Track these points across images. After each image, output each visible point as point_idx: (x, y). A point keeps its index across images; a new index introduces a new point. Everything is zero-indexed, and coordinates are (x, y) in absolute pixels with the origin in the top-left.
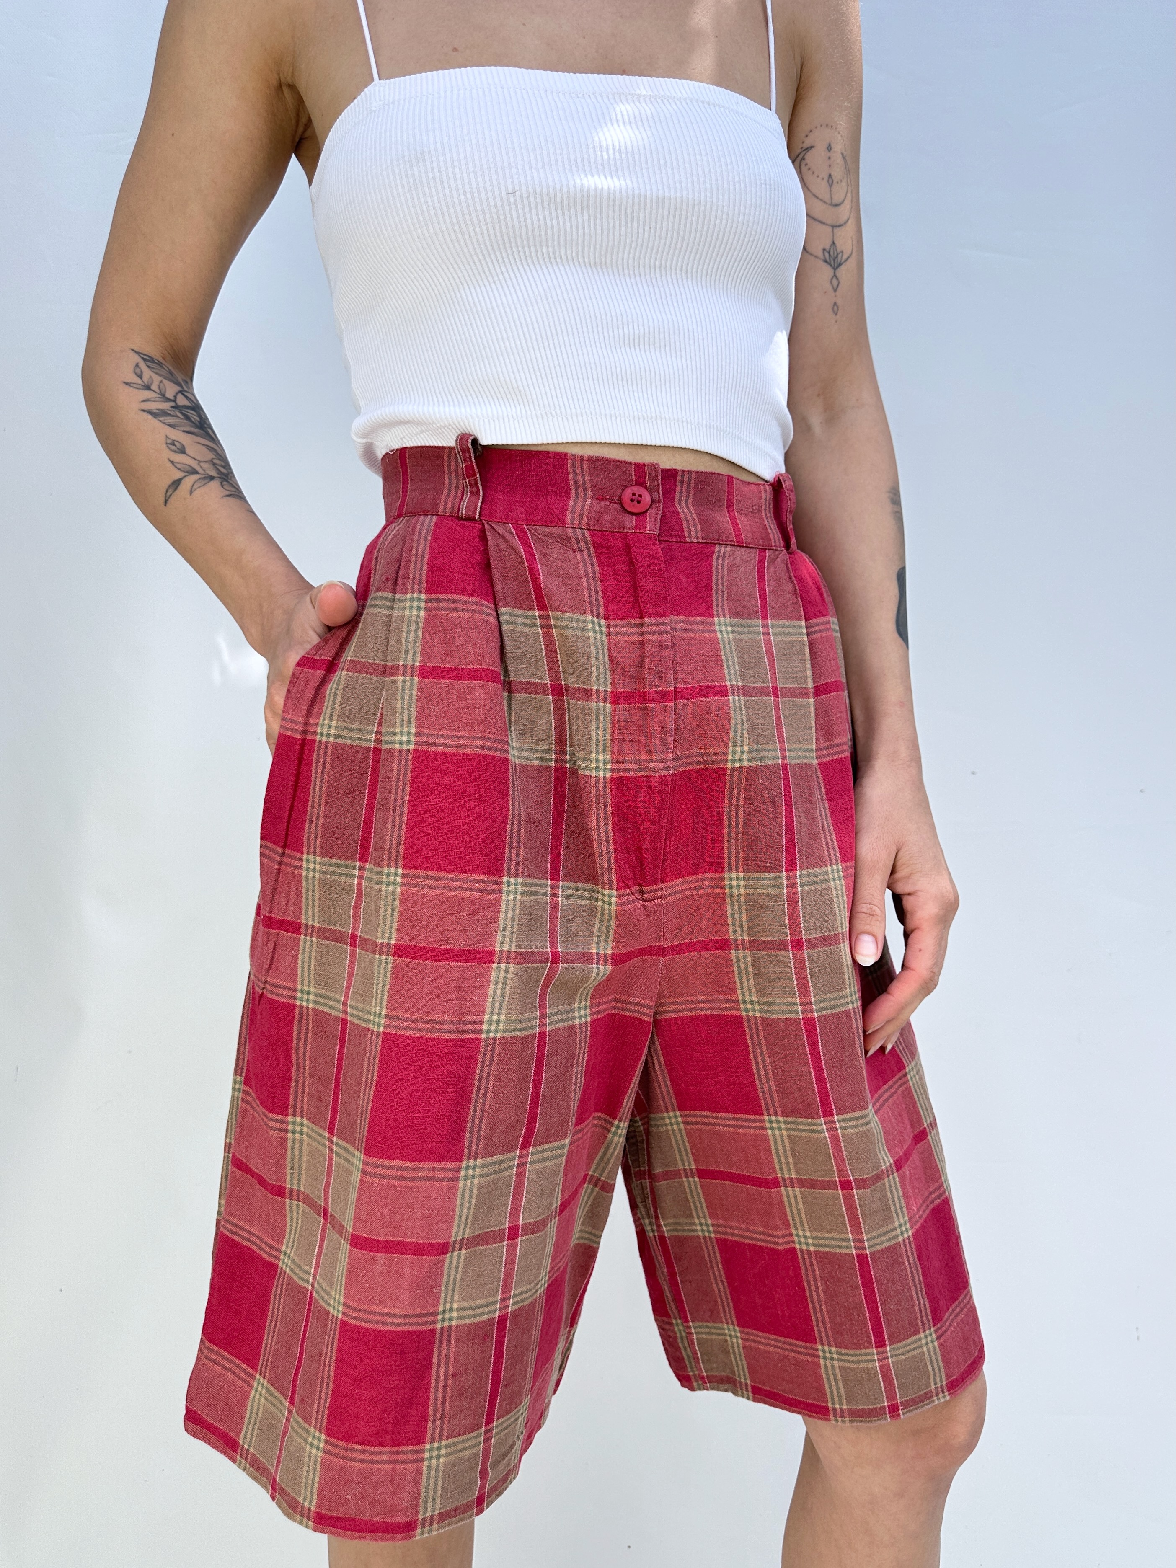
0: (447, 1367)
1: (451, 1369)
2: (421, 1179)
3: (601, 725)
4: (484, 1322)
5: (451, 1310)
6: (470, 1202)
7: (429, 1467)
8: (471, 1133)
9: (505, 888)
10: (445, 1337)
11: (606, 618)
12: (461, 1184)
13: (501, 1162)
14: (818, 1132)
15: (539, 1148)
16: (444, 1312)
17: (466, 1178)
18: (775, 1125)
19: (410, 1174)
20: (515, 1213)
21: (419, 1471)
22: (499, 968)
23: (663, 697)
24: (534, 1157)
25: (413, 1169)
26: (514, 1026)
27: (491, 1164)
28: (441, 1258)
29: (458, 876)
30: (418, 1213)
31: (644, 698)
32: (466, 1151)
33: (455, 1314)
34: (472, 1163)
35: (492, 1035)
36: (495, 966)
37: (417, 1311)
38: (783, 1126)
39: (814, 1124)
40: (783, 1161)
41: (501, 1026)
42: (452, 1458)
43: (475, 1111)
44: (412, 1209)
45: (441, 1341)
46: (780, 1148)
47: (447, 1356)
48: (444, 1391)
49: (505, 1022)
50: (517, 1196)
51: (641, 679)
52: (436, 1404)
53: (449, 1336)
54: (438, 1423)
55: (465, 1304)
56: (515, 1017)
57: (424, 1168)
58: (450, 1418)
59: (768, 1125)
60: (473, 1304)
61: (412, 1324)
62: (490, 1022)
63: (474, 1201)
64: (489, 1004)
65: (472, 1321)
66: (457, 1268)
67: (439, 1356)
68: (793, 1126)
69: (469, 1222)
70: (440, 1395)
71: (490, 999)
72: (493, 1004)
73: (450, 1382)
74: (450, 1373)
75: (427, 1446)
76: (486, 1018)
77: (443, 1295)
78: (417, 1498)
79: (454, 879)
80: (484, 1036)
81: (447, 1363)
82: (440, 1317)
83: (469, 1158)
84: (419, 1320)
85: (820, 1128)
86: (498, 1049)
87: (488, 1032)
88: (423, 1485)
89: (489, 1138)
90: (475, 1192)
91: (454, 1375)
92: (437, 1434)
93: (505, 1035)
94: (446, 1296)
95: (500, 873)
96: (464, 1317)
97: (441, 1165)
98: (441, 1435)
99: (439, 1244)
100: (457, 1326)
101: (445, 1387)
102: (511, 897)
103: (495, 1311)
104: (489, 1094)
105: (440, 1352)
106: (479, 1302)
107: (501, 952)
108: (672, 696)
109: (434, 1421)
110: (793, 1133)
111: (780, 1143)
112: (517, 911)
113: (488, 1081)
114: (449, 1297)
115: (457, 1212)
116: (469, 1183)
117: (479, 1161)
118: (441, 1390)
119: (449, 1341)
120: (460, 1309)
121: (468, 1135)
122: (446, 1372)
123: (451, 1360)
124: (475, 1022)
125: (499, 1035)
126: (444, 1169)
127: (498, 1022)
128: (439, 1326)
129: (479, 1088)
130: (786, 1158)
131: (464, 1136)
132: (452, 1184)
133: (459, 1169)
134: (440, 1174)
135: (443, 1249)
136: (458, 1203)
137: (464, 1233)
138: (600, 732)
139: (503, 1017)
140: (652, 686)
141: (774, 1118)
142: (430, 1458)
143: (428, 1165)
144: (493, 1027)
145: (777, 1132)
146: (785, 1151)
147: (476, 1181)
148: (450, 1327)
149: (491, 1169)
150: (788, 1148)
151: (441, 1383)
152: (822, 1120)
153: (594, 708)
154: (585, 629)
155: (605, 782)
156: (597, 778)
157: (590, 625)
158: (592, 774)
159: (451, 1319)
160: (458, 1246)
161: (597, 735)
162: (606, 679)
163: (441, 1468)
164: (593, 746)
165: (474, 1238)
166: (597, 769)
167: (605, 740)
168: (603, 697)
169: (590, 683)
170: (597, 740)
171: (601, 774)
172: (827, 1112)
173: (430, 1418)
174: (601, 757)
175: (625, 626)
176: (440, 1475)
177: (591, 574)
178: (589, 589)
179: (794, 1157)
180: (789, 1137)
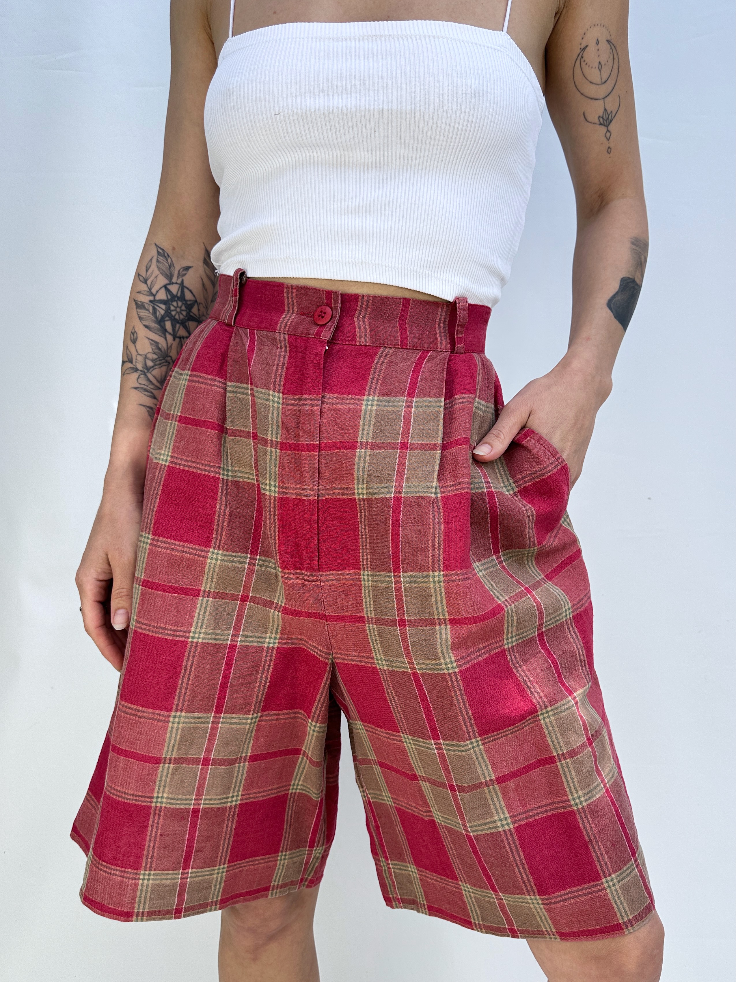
0: (157, 830)
1: (159, 831)
2: (146, 718)
4: (182, 809)
5: (162, 797)
6: (176, 737)
7: (143, 884)
8: (179, 696)
9: (210, 555)
10: (157, 812)
12: (170, 725)
13: (199, 718)
14: (430, 749)
15: (227, 715)
16: (157, 797)
17: (174, 722)
18: (407, 740)
19: (140, 714)
20: (209, 750)
21: (136, 885)
22: (202, 600)
24: (224, 720)
25: (142, 711)
26: (210, 637)
27: (191, 718)
28: (156, 765)
29: (181, 544)
30: (143, 737)
31: (299, 448)
32: (174, 707)
33: (164, 800)
34: (178, 714)
35: (195, 640)
36: (200, 598)
37: (140, 794)
38: (411, 741)
39: (427, 744)
40: (416, 763)
41: (202, 636)
42: (157, 882)
43: (182, 684)
44: (141, 734)
45: (155, 814)
46: (413, 756)
47: (158, 823)
48: (154, 843)
49: (205, 633)
50: (211, 740)
51: (297, 435)
52: (149, 849)
53: (160, 812)
54: (149, 860)
55: (171, 796)
56: (210, 631)
57: (149, 712)
58: (157, 859)
59: (404, 740)
60: (176, 797)
61: (136, 800)
62: (194, 633)
63: (179, 736)
64: (195, 622)
65: (174, 806)
66: (167, 774)
67: (153, 822)
68: (417, 743)
69: (176, 748)
70: (152, 845)
71: (195, 619)
73: (158, 839)
74: (159, 834)
75: (142, 872)
76: (193, 630)
77: (157, 787)
78: (134, 899)
79: (179, 545)
80: (190, 640)
81: (157, 827)
82: (155, 800)
83: (177, 711)
84: (142, 799)
85: (431, 747)
86: (199, 649)
87: (193, 638)
88: (138, 893)
89: (192, 702)
90: (180, 731)
91: (161, 835)
92: (148, 866)
93: (204, 641)
94: (159, 789)
95: (208, 546)
96: (170, 803)
97: (158, 712)
98: (151, 867)
99: (155, 757)
100: (165, 808)
101: (155, 841)
102: (214, 561)
103: (191, 804)
104: (192, 675)
105: (154, 820)
106: (180, 797)
107: (205, 591)
109: (147, 859)
110: (417, 747)
111: (412, 753)
112: (217, 570)
113: (191, 667)
114: (161, 789)
115: (167, 741)
116: (176, 725)
117: (183, 714)
118: (152, 842)
119: (159, 815)
120: (167, 798)
121: (176, 697)
122: (156, 832)
123: (160, 826)
124: (185, 631)
125: (200, 641)
126: (160, 715)
127: (200, 633)
128: (154, 805)
129: (185, 671)
130: (417, 761)
131: (174, 698)
132: (164, 724)
133: (169, 716)
134: (157, 717)
135: (157, 761)
136: (168, 735)
137: (172, 754)
139: (203, 631)
141: (406, 736)
142: (144, 879)
143: (151, 710)
144: (197, 635)
145: (409, 745)
146: (416, 758)
147: (181, 725)
148: (161, 807)
149: (192, 720)
150: (417, 756)
151: (153, 838)
152: (433, 741)
153: (269, 451)
154: (268, 400)
155: (275, 499)
156: (270, 496)
157: (271, 398)
158: (268, 493)
159: (162, 802)
160: (167, 761)
161: (270, 469)
162: (277, 433)
163: (150, 886)
164: (268, 476)
165: (179, 759)
166: (270, 491)
167: (275, 472)
168: (275, 445)
169: (267, 435)
170: (270, 472)
171: (273, 494)
172: (436, 737)
173: (145, 857)
174: (272, 483)
175: (292, 399)
176: (149, 889)
177: (281, 364)
178: (276, 373)
179: (421, 763)
180: (416, 749)
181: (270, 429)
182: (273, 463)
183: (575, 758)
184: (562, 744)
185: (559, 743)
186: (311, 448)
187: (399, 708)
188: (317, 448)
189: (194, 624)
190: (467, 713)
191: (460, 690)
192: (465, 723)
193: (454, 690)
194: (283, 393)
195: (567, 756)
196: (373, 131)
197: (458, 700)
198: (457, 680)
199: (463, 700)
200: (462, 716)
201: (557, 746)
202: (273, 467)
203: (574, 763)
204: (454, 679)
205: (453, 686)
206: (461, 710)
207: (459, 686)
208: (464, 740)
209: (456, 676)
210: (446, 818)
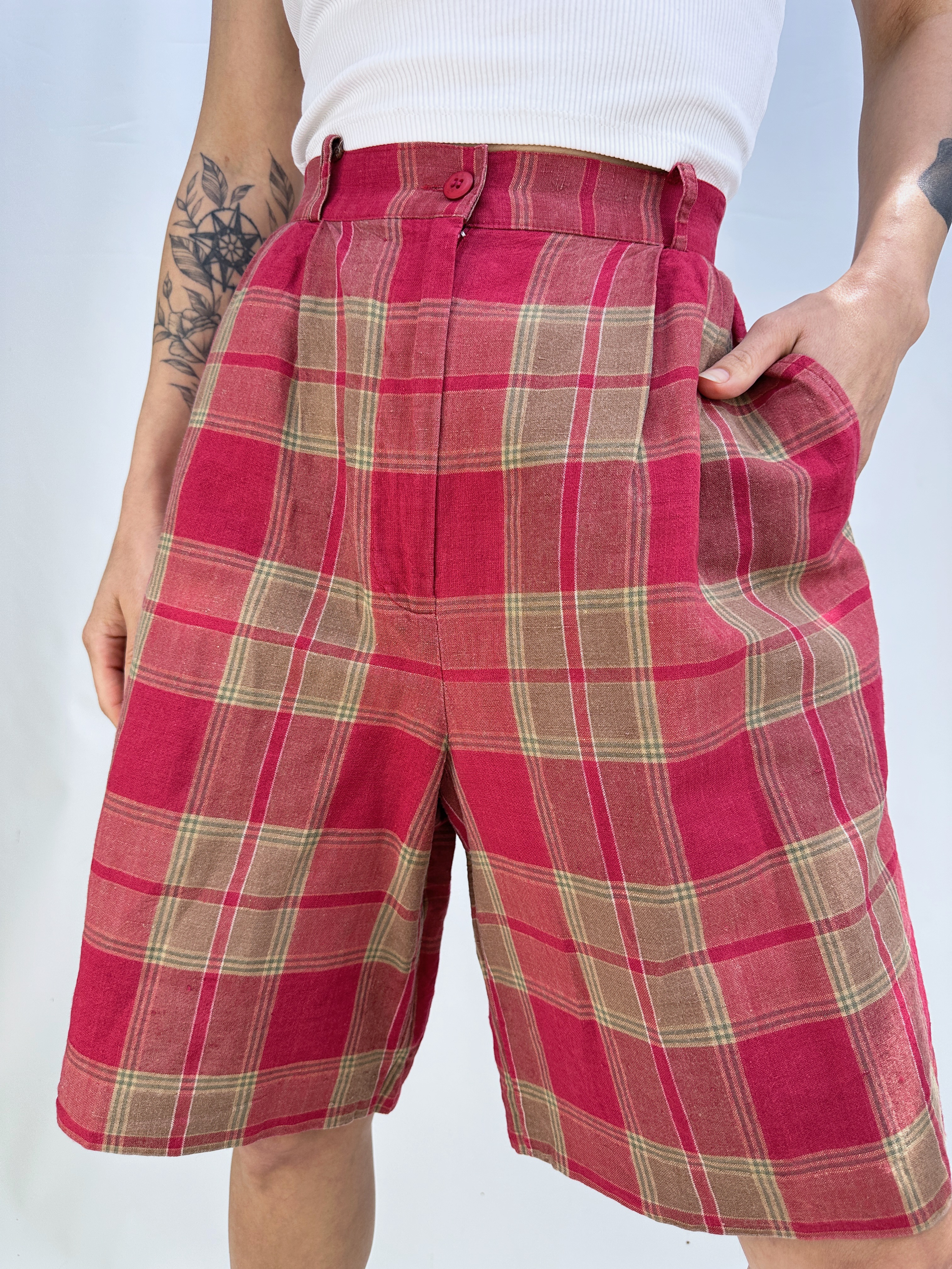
0: (148, 1003)
1: (151, 1005)
2: (143, 819)
4: (189, 972)
5: (160, 950)
6: (187, 854)
7: (120, 1089)
8: (196, 789)
9: (258, 567)
10: (151, 974)
12: (179, 833)
13: (227, 826)
14: (603, 896)
15: (271, 827)
16: (153, 949)
17: (185, 830)
18: (564, 881)
19: (135, 813)
20: (238, 881)
21: (109, 1090)
22: (238, 639)
24: (265, 834)
25: (139, 809)
26: (247, 698)
27: (213, 824)
28: (153, 897)
29: (214, 547)
30: (137, 848)
32: (188, 804)
33: (163, 955)
34: (193, 817)
35: (225, 701)
36: (235, 637)
37: (126, 940)
38: (571, 883)
39: (599, 886)
40: (575, 923)
41: (236, 695)
42: (142, 1090)
43: (202, 769)
44: (134, 844)
45: (147, 976)
46: (571, 908)
47: (151, 992)
48: (142, 1024)
49: (241, 692)
50: (243, 864)
51: (408, 366)
52: (133, 1033)
53: (155, 974)
54: (132, 1052)
55: (173, 949)
56: (249, 689)
57: (147, 810)
58: (144, 1052)
59: (557, 880)
60: (181, 951)
61: (119, 951)
62: (225, 689)
63: (191, 853)
64: (226, 671)
65: (178, 967)
66: (171, 912)
67: (143, 989)
68: (580, 885)
69: (186, 872)
70: (138, 1026)
71: (227, 667)
72: (230, 674)
73: (148, 1017)
74: (150, 1009)
75: (120, 1070)
76: (222, 684)
77: (152, 933)
78: (105, 1113)
79: (211, 549)
80: (217, 700)
81: (149, 998)
82: (148, 953)
83: (191, 812)
84: (128, 949)
85: (605, 892)
86: (230, 716)
87: (222, 697)
88: (112, 1104)
89: (215, 799)
90: (193, 845)
91: (153, 1012)
92: (130, 1061)
93: (239, 704)
94: (156, 935)
95: (256, 554)
96: (172, 961)
97: (162, 811)
98: (134, 1064)
99: (152, 883)
100: (163, 967)
101: (144, 1020)
102: (263, 576)
103: (203, 966)
104: (218, 757)
105: (145, 986)
106: (188, 952)
107: (242, 625)
109: (129, 1049)
110: (580, 893)
111: (570, 903)
112: (266, 590)
113: (217, 744)
114: (160, 936)
115: (173, 859)
116: (188, 835)
117: (201, 818)
118: (139, 1021)
119: (154, 979)
120: (168, 952)
121: (192, 790)
122: (147, 1006)
123: (153, 997)
124: (210, 686)
125: (233, 703)
126: (164, 816)
127: (233, 691)
128: (146, 961)
129: (207, 748)
130: (578, 920)
131: (188, 790)
132: (169, 831)
133: (179, 819)
134: (159, 819)
135: (156, 890)
136: (174, 850)
137: (179, 881)
139: (238, 687)
140: (418, 373)
141: (562, 873)
142: (122, 1083)
143: (150, 808)
144: (228, 694)
145: (566, 889)
146: (575, 911)
147: (196, 836)
148: (157, 966)
149: (214, 830)
150: (577, 907)
151: (140, 1017)
152: (609, 883)
153: (362, 396)
154: (365, 313)
155: (368, 476)
156: (361, 471)
157: (370, 309)
158: (357, 466)
159: (158, 958)
160: (172, 892)
161: (363, 426)
162: (377, 366)
163: (131, 1095)
164: (359, 436)
165: (190, 890)
166: (361, 462)
167: (370, 432)
168: (373, 385)
169: (360, 370)
170: (363, 432)
171: (365, 468)
172: (615, 876)
173: (126, 1045)
174: (365, 449)
175: (402, 309)
176: (129, 1101)
177: (388, 260)
178: (379, 273)
179: (584, 920)
180: (578, 896)
181: (365, 359)
182: (368, 415)
183: (847, 929)
184: (826, 904)
185: (820, 902)
186: (430, 386)
187: (555, 825)
188: (440, 386)
189: (225, 676)
190: (675, 836)
191: (665, 796)
192: (669, 853)
193: (655, 794)
194: (389, 302)
195: (834, 925)
197: (660, 813)
198: (662, 778)
199: (669, 811)
200: (666, 840)
201: (817, 906)
202: (367, 423)
203: (844, 937)
204: (657, 775)
205: (654, 788)
206: (664, 830)
207: (664, 788)
208: (664, 882)
209: (661, 771)
210: (618, 1018)
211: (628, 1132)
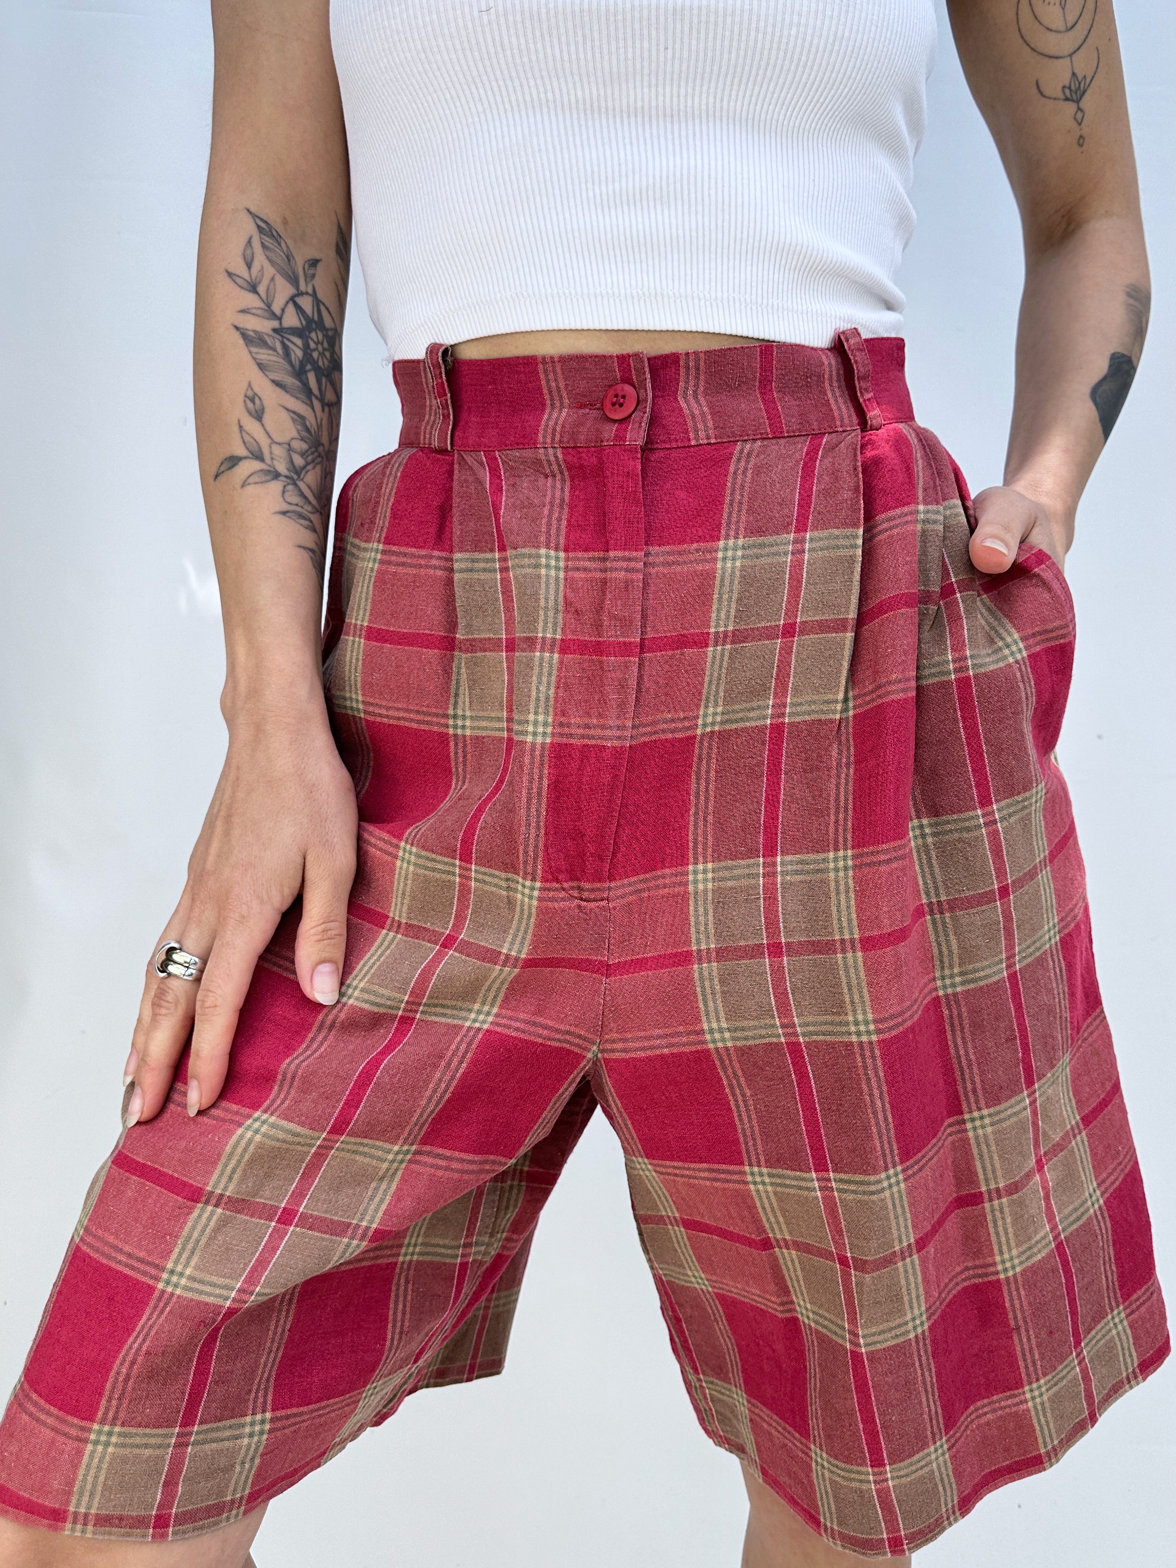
3: (545, 679)
11: (566, 550)
14: (808, 1189)
18: (758, 1179)
23: (625, 649)
31: (599, 649)
38: (767, 1180)
39: (804, 1179)
40: (772, 1218)
46: (767, 1206)
51: (598, 626)
59: (750, 1178)
68: (779, 1181)
85: (809, 1185)
108: (638, 650)
110: (779, 1189)
111: (766, 1201)
130: (776, 1217)
138: (543, 688)
140: (611, 634)
141: (756, 1170)
145: (760, 1187)
146: (773, 1209)
150: (775, 1205)
152: (814, 1175)
153: (537, 659)
154: (536, 566)
155: (543, 749)
156: (534, 744)
157: (543, 561)
158: (529, 739)
161: (538, 692)
162: (555, 624)
164: (532, 704)
166: (535, 734)
167: (548, 698)
168: (549, 645)
169: (535, 631)
170: (538, 699)
171: (539, 740)
172: (821, 1167)
174: (540, 718)
175: (583, 560)
177: (558, 501)
178: (550, 517)
179: (784, 1216)
180: (775, 1193)
181: (541, 618)
183: (1014, 1197)
184: (999, 1173)
187: (753, 1113)
190: (886, 1119)
191: (877, 1075)
192: (880, 1137)
193: (868, 1077)
195: (1003, 1192)
196: (662, 49)
197: (871, 1095)
198: (873, 1057)
199: (881, 1093)
200: (877, 1124)
201: (990, 1176)
203: (1011, 1204)
204: (868, 1053)
205: (865, 1067)
206: (875, 1113)
207: (875, 1068)
208: (873, 1171)
209: (872, 1051)
210: (821, 1316)
211: (813, 1447)
